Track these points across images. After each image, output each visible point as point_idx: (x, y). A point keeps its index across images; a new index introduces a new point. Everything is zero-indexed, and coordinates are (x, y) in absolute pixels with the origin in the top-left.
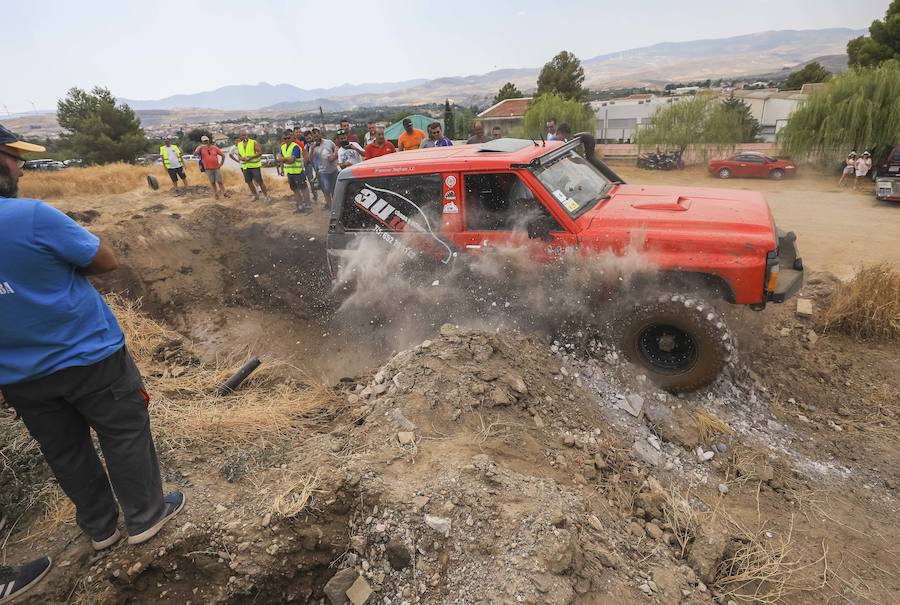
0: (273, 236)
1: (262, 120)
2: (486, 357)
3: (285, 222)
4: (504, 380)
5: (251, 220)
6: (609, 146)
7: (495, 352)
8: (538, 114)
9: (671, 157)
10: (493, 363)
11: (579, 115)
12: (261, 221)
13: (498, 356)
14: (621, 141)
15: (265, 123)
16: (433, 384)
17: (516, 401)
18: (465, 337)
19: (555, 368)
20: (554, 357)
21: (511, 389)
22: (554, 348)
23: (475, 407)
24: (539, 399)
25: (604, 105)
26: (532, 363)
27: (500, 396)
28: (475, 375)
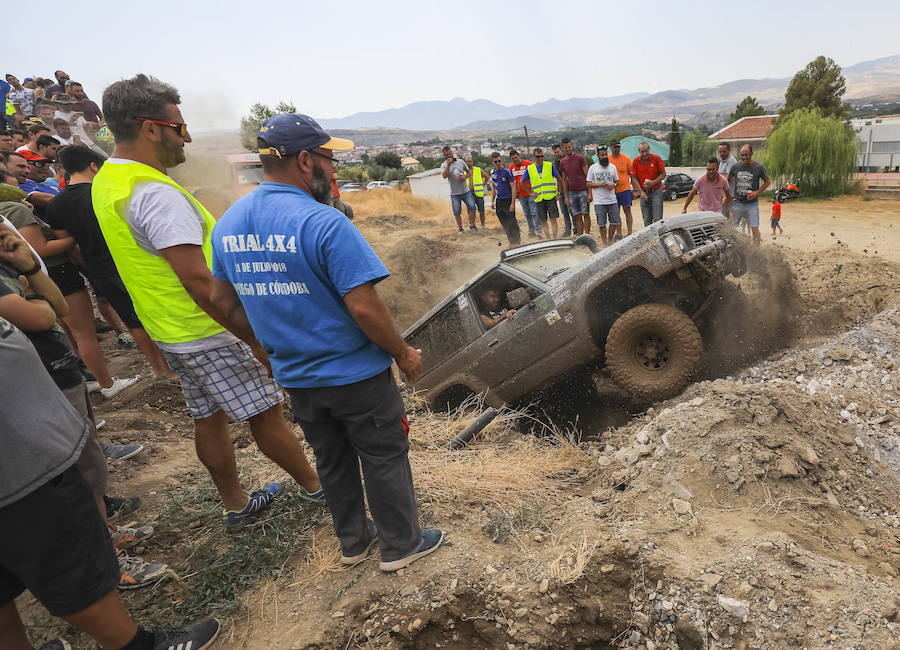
1: (457, 142)
2: (769, 420)
4: (790, 448)
6: (873, 176)
7: (779, 415)
8: (787, 135)
10: (777, 427)
11: (840, 136)
13: (783, 420)
14: (887, 170)
15: (459, 145)
16: (709, 447)
17: (805, 473)
18: (743, 395)
19: (848, 438)
20: (845, 424)
21: (800, 459)
22: (845, 414)
23: (760, 477)
24: (831, 473)
25: (868, 124)
26: (821, 430)
27: (788, 466)
28: (758, 440)
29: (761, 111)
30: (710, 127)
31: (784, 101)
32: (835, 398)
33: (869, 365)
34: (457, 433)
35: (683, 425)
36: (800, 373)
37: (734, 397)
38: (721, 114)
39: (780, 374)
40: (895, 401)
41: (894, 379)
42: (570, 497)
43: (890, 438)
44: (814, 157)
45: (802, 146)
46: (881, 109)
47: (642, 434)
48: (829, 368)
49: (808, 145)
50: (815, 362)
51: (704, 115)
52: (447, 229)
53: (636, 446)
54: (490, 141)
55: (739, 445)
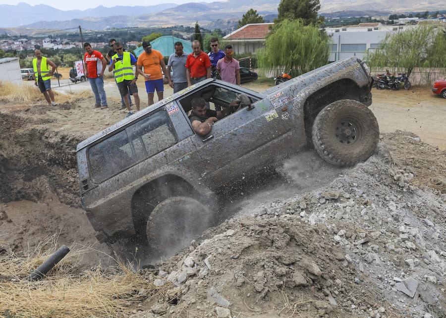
0: (52, 141)
1: (21, 37)
2: (284, 244)
3: (62, 128)
4: (300, 264)
5: (30, 127)
7: (291, 240)
8: (280, 37)
9: (399, 79)
10: (290, 249)
12: (40, 127)
13: (293, 244)
15: (24, 40)
16: (241, 266)
17: (312, 282)
18: (264, 227)
19: (340, 256)
20: (338, 245)
21: (308, 272)
22: (337, 238)
23: (280, 287)
24: (330, 282)
25: (337, 31)
26: (321, 250)
27: (299, 278)
28: (277, 259)
29: (260, 20)
30: (223, 30)
31: (277, 12)
32: (329, 227)
33: (351, 202)
34: (36, 267)
35: (220, 250)
36: (302, 210)
37: (257, 228)
38: (231, 22)
39: (288, 211)
40: (371, 227)
41: (369, 211)
42: (134, 311)
43: (369, 254)
44: (300, 53)
45: (292, 45)
46: (345, 21)
47: (189, 261)
48: (323, 205)
49: (296, 45)
50: (313, 201)
51: (219, 22)
52: (19, 105)
53: (184, 269)
54: (50, 37)
55: (263, 264)
